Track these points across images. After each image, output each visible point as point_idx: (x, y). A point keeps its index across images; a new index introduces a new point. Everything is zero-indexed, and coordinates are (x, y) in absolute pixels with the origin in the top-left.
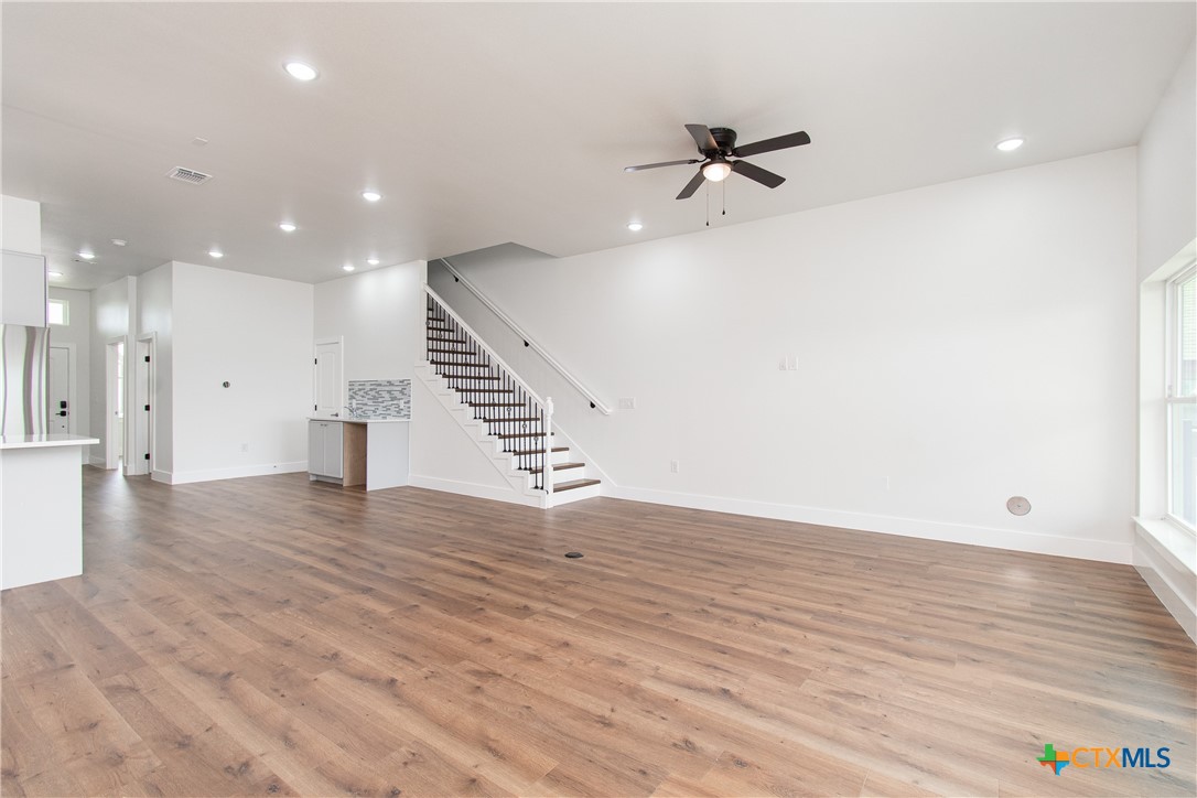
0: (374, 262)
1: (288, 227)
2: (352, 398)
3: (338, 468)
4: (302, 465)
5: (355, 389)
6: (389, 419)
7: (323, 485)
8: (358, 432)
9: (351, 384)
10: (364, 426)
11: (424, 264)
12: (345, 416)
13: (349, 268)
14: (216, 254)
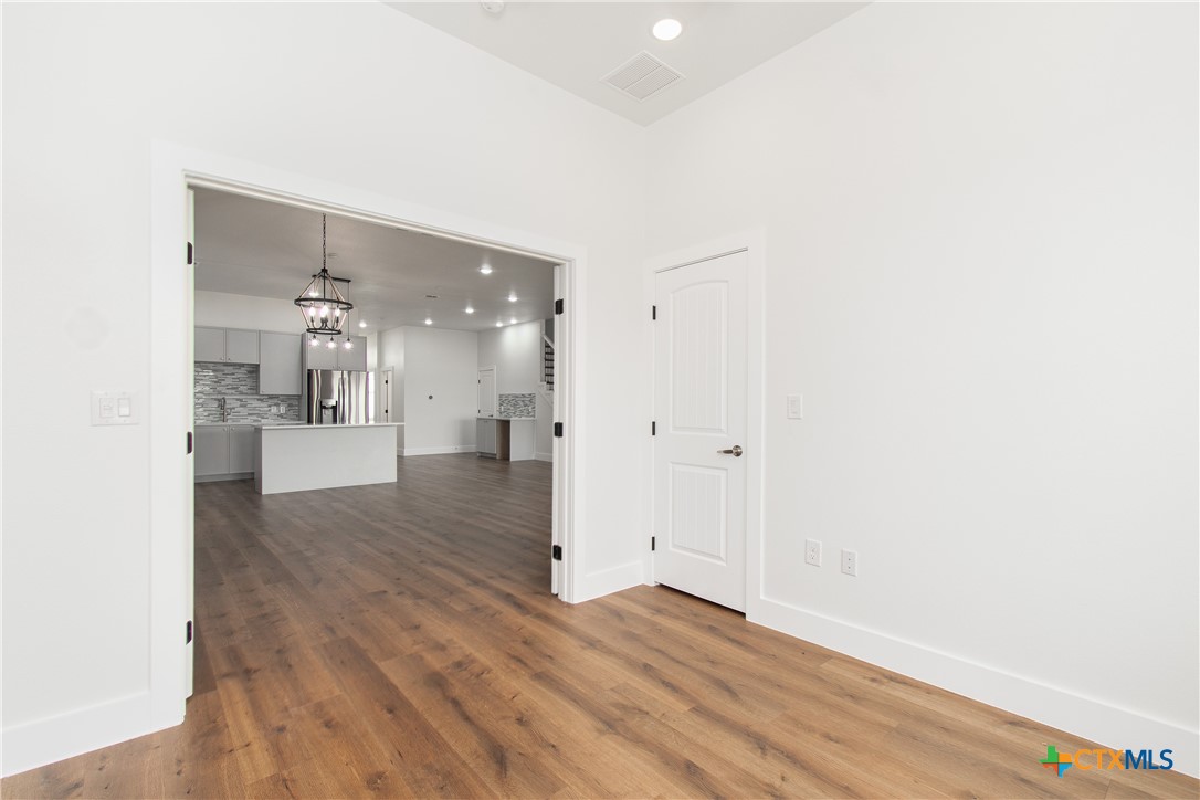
0: (514, 321)
1: (470, 311)
2: (501, 405)
3: (493, 447)
4: (473, 448)
5: (503, 399)
6: (523, 418)
7: (484, 457)
8: (505, 426)
9: (501, 396)
10: (508, 422)
11: (544, 321)
12: (496, 416)
13: (499, 325)
14: (429, 322)
